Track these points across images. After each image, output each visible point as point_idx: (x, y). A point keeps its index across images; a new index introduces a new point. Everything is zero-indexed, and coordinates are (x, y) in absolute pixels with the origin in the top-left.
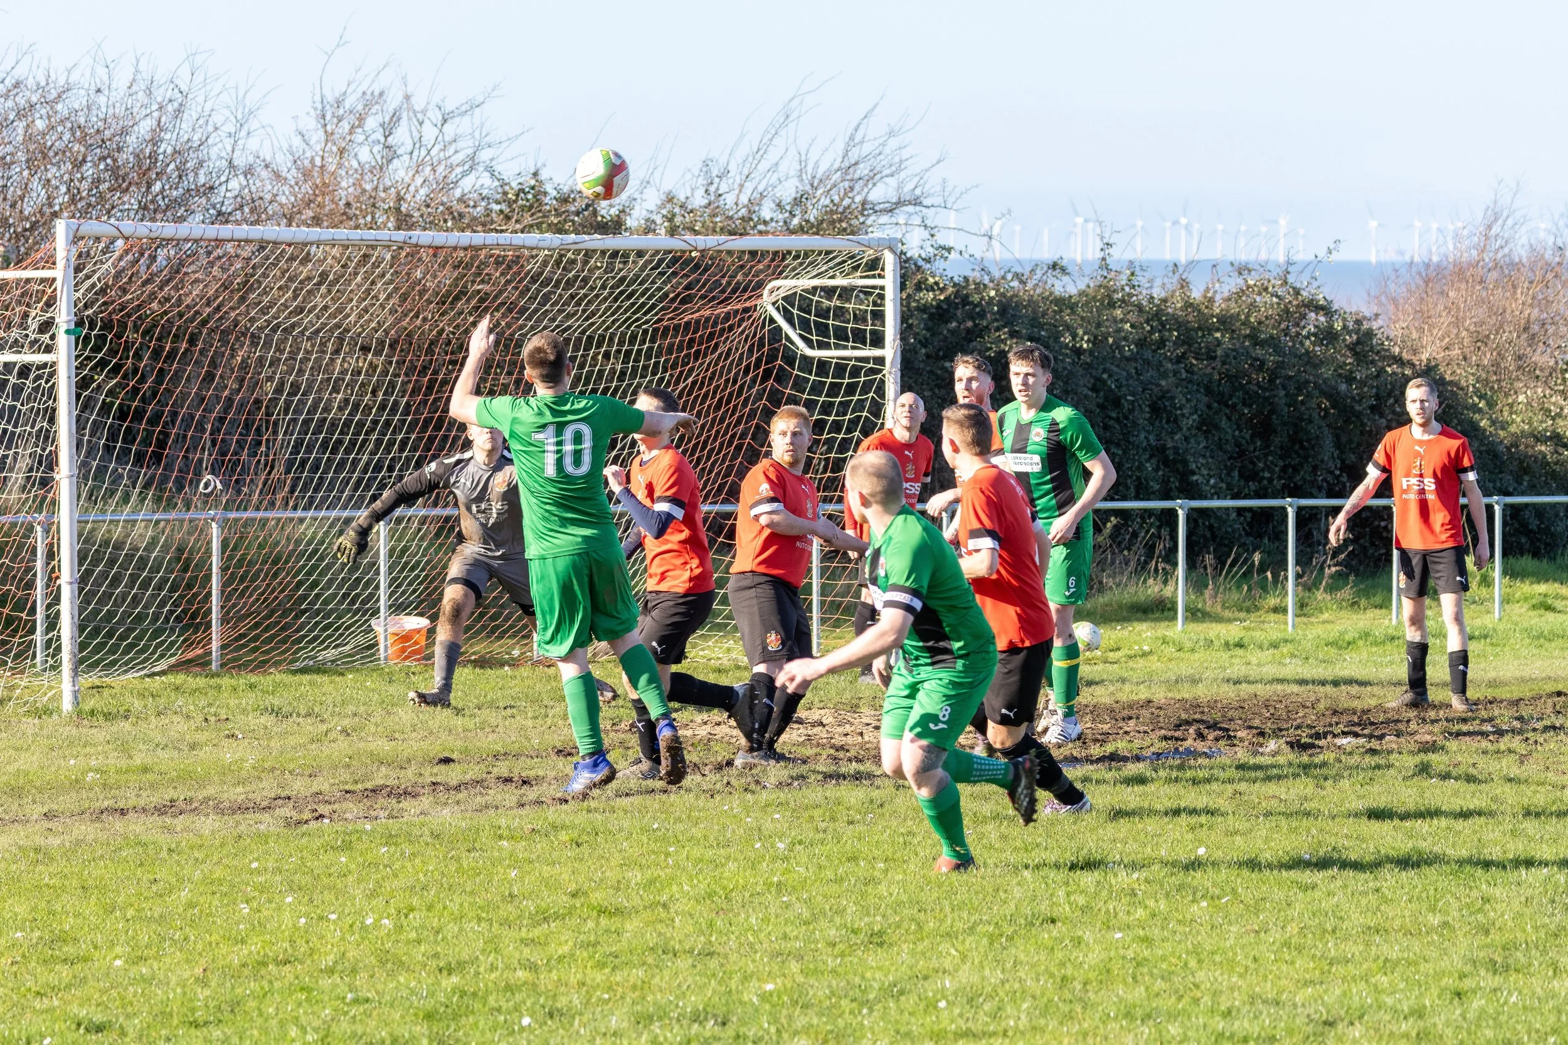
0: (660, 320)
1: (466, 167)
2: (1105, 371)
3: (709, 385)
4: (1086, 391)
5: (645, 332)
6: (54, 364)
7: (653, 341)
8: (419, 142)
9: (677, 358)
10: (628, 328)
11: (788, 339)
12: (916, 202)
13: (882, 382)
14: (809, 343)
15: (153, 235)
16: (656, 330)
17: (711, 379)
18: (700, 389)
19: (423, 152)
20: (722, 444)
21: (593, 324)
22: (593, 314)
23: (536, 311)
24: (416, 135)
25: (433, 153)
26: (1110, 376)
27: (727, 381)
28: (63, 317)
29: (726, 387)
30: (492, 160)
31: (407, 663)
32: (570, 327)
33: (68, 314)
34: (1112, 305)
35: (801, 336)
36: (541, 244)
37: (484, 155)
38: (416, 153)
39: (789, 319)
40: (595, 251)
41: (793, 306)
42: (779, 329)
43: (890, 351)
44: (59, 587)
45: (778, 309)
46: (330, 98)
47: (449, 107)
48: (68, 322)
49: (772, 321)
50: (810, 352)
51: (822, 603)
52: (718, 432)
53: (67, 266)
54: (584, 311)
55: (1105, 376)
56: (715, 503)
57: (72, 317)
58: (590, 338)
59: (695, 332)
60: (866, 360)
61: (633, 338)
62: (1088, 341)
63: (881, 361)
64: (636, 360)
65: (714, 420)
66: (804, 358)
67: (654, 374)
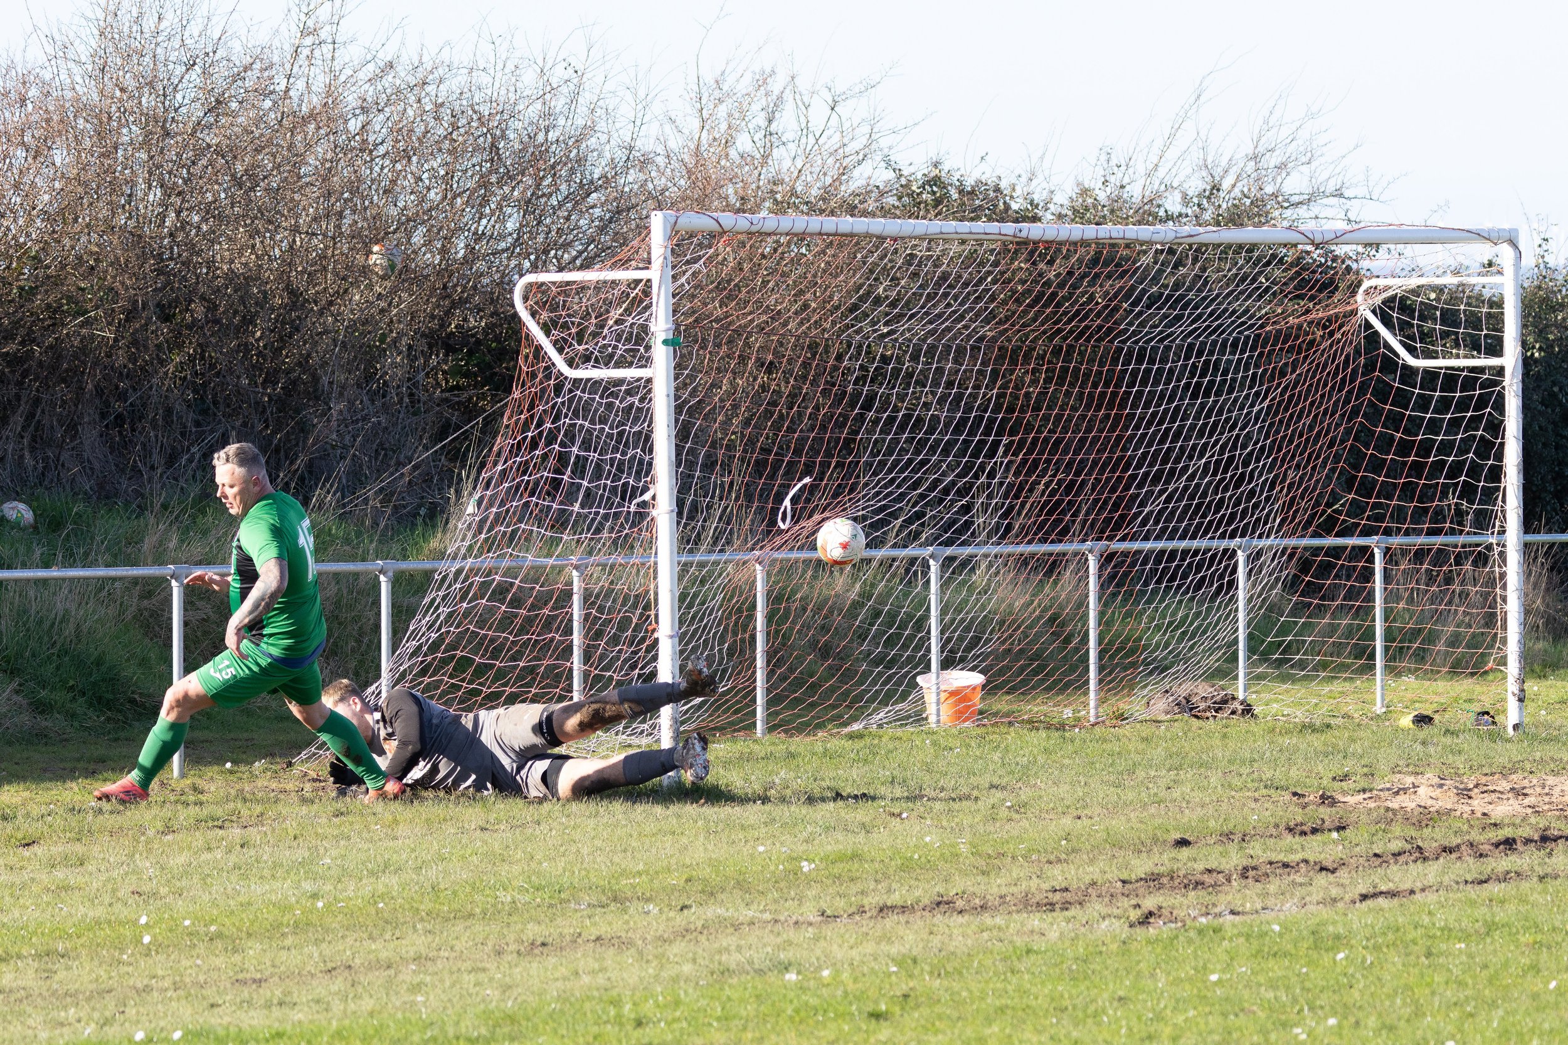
0: (1262, 326)
1: (861, 157)
2: (1554, 383)
3: (1305, 400)
4: (1540, 407)
5: (1248, 337)
6: (649, 381)
7: (1254, 349)
8: (806, 129)
9: (1274, 368)
10: (1230, 334)
11: (1387, 346)
12: (1339, 194)
13: (1501, 396)
14: (1411, 350)
15: (754, 229)
16: (1258, 336)
17: (1309, 390)
18: (1297, 405)
19: (812, 140)
20: (1314, 468)
21: (1196, 329)
22: (1200, 316)
23: (1140, 313)
24: (803, 120)
25: (821, 142)
26: (1561, 390)
27: (1323, 396)
28: (661, 325)
29: (1321, 403)
30: (890, 148)
31: (966, 724)
32: (1172, 334)
33: (667, 322)
34: (1553, 309)
35: (1401, 342)
36: (1156, 238)
37: (884, 143)
38: (804, 140)
39: (1387, 322)
40: (1207, 245)
41: (1392, 309)
42: (1376, 333)
43: (1510, 359)
44: (656, 641)
45: (1374, 312)
46: (709, 78)
47: (839, 88)
48: (667, 330)
49: (1368, 325)
50: (1412, 361)
51: (1387, 649)
52: (1310, 456)
53: (664, 266)
54: (1190, 315)
55: (1556, 389)
56: (1303, 536)
57: (671, 325)
58: (1191, 347)
59: (1297, 337)
60: (1481, 370)
61: (1235, 345)
62: (1540, 349)
63: (1500, 371)
64: (1236, 371)
65: (1307, 440)
66: (1406, 367)
67: (1251, 388)
